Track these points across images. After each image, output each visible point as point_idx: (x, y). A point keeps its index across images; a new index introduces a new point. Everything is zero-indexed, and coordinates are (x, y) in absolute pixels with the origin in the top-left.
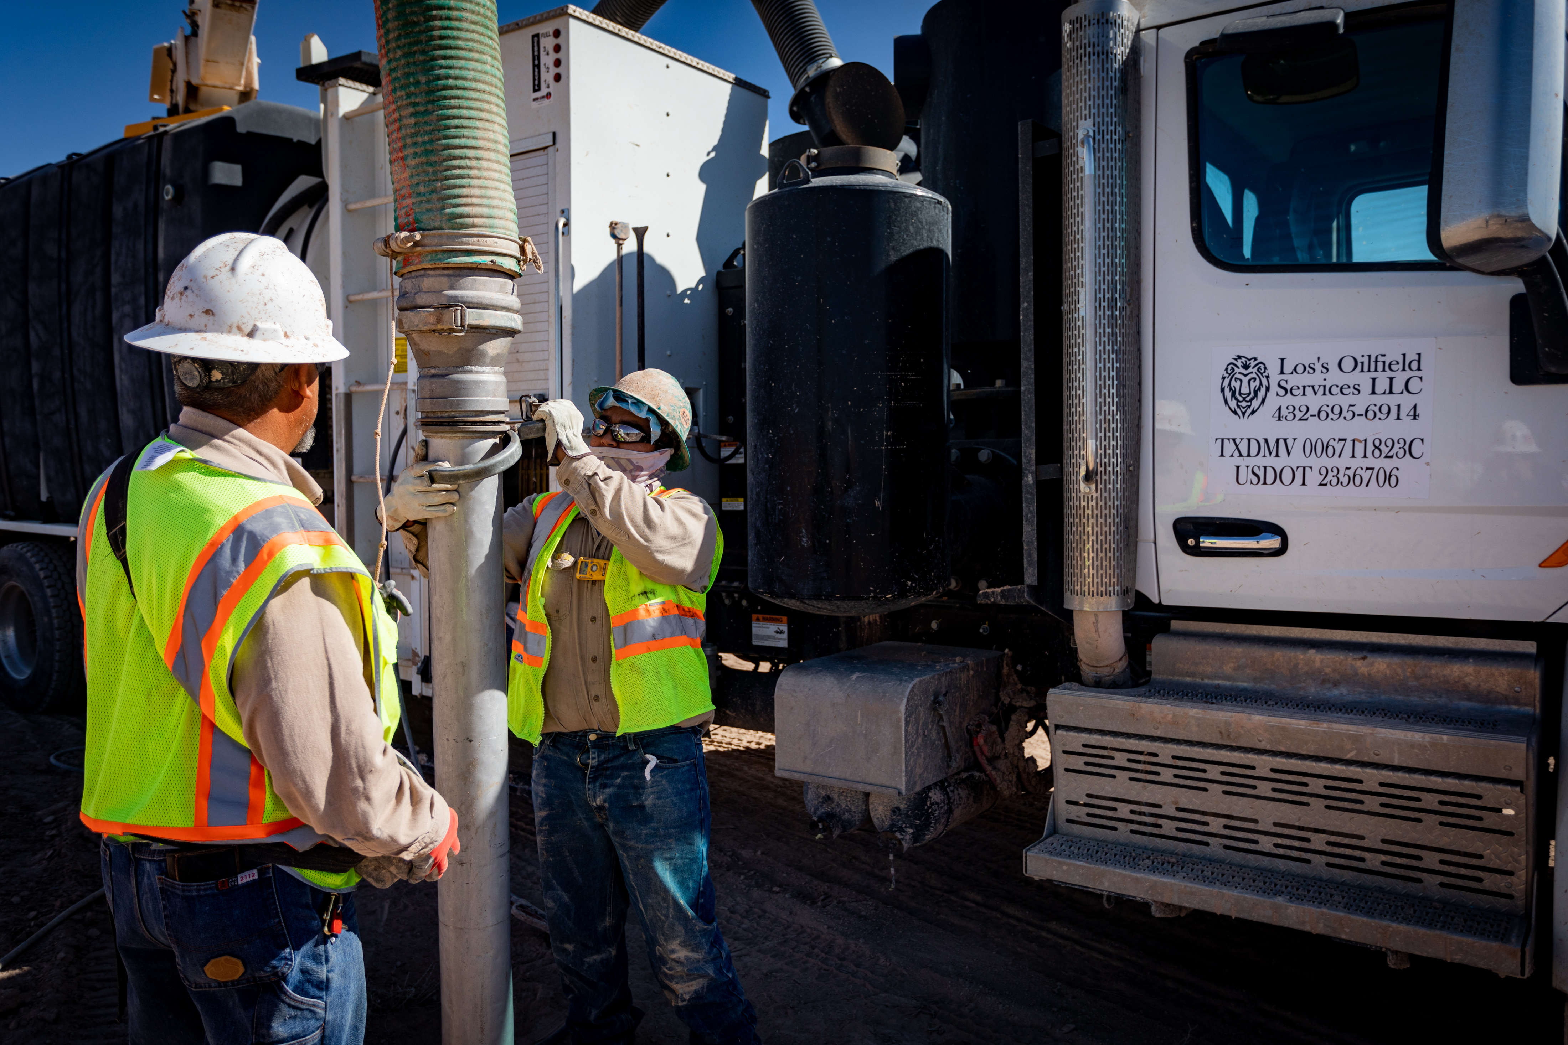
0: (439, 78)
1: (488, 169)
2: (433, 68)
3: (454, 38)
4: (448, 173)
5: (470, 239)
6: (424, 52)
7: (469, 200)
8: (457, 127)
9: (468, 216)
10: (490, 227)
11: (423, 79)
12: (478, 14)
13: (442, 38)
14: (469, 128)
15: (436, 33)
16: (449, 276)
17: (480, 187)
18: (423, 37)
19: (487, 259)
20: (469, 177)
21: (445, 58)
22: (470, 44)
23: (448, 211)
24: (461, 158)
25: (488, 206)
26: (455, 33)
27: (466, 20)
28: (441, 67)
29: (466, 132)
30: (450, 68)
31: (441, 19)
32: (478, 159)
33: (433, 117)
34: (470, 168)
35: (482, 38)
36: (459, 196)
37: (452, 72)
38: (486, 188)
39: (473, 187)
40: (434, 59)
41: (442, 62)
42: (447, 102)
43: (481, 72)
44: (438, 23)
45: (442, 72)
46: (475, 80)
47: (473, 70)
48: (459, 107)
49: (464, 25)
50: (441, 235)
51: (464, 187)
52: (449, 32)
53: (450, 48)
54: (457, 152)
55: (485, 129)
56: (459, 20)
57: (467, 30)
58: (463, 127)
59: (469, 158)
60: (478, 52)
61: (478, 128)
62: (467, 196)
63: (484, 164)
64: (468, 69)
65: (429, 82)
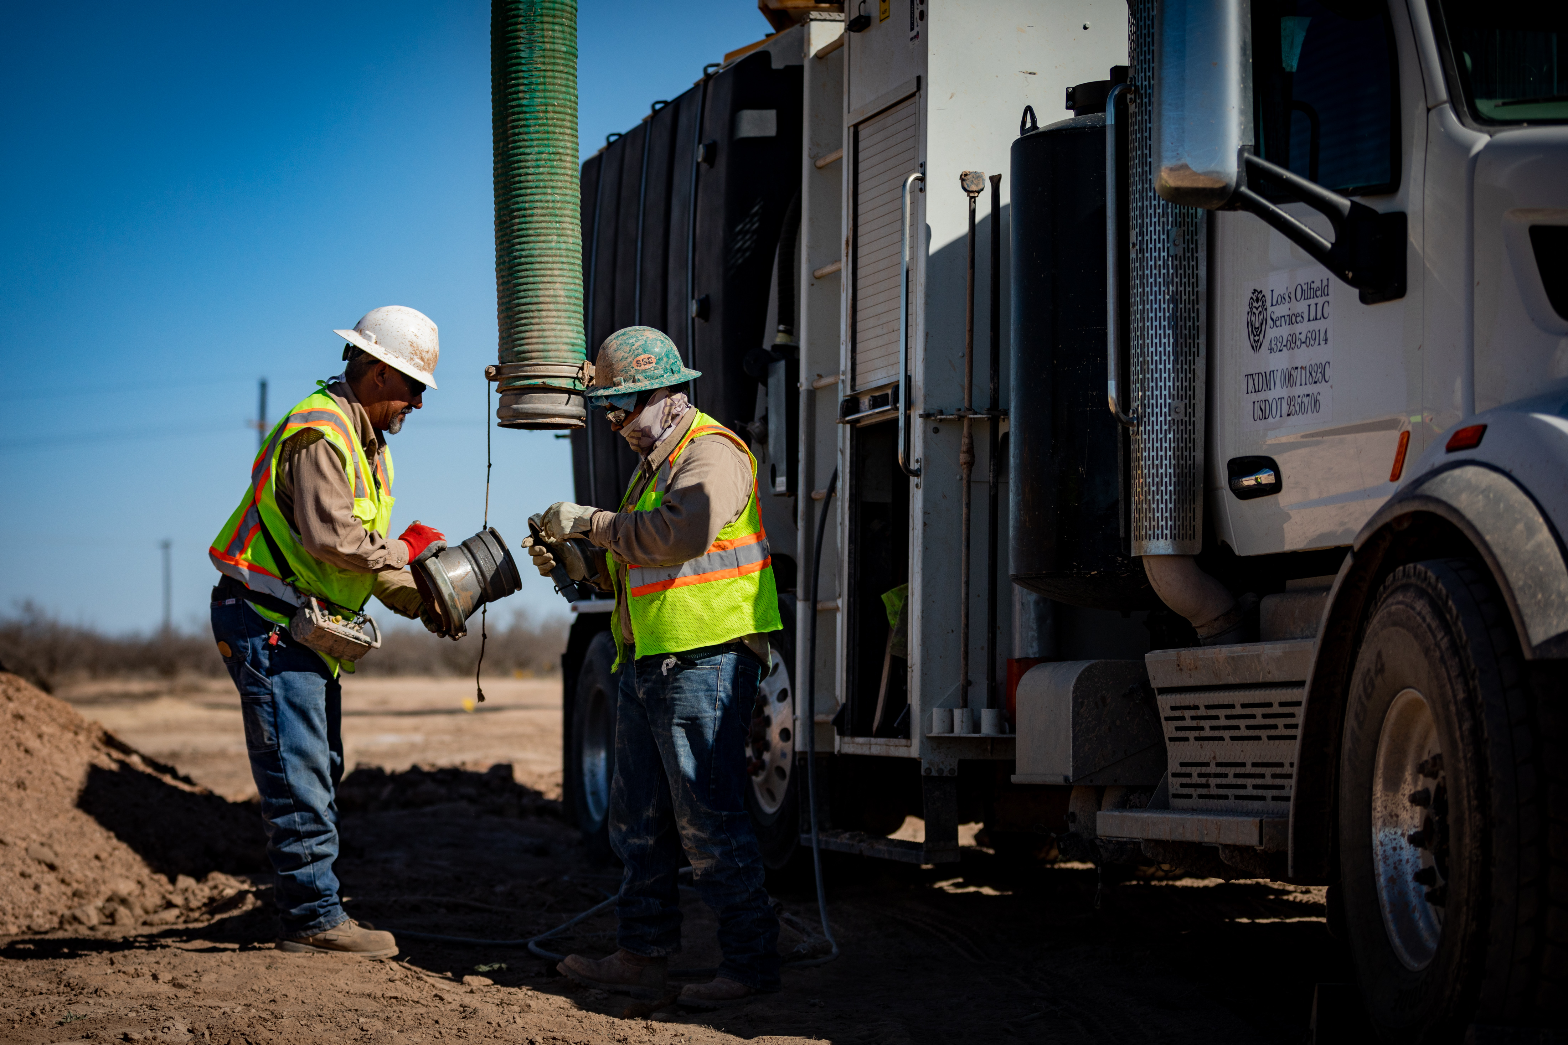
0: (515, 258)
1: (547, 317)
2: (512, 252)
3: (527, 229)
4: (518, 323)
5: (528, 368)
6: (509, 241)
7: (530, 341)
8: (525, 290)
9: (528, 352)
10: (545, 358)
11: (507, 259)
12: (548, 208)
13: (519, 230)
14: (533, 290)
15: (515, 227)
16: (516, 394)
17: (539, 330)
18: (508, 231)
19: (539, 381)
20: (532, 324)
21: (520, 243)
22: (538, 231)
23: (516, 349)
24: (526, 311)
25: (544, 343)
26: (528, 226)
27: (537, 215)
28: (517, 250)
29: (531, 293)
30: (523, 250)
31: (519, 217)
32: (539, 311)
33: (511, 285)
34: (533, 318)
35: (549, 225)
36: (523, 339)
37: (523, 253)
38: (544, 330)
39: (534, 331)
40: (514, 245)
41: (518, 247)
42: (520, 274)
43: (546, 249)
44: (517, 220)
45: (517, 254)
46: (540, 256)
47: (540, 249)
48: (527, 277)
49: (535, 219)
50: (511, 366)
51: (527, 331)
52: (523, 226)
53: (524, 236)
54: (524, 308)
55: (546, 289)
56: (532, 216)
57: (537, 222)
58: (529, 290)
59: (532, 311)
60: (544, 235)
61: (540, 289)
62: (528, 338)
63: (544, 313)
64: (535, 249)
65: (510, 261)
